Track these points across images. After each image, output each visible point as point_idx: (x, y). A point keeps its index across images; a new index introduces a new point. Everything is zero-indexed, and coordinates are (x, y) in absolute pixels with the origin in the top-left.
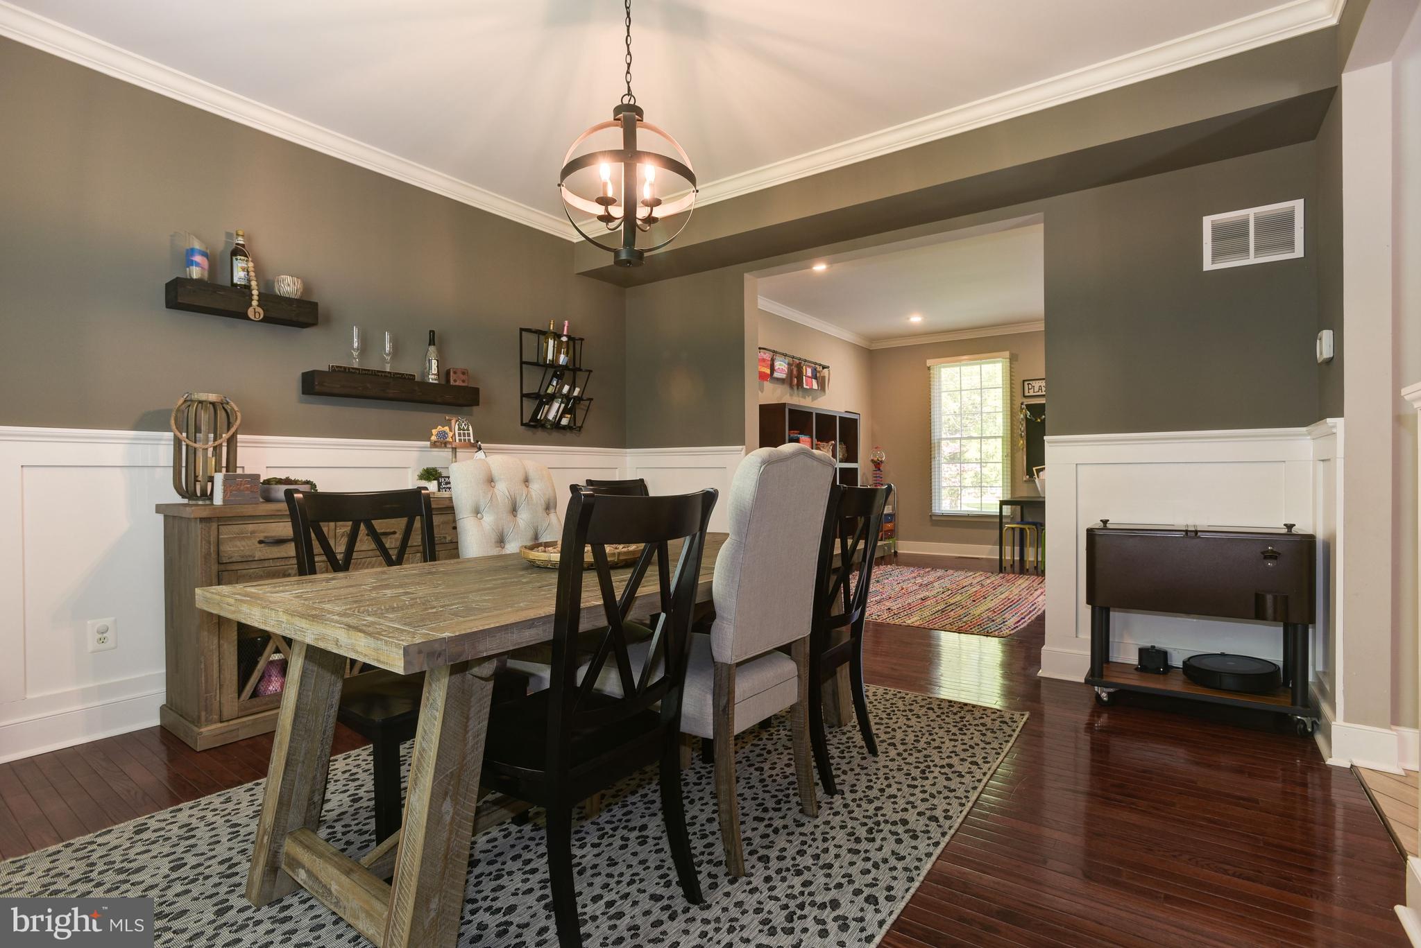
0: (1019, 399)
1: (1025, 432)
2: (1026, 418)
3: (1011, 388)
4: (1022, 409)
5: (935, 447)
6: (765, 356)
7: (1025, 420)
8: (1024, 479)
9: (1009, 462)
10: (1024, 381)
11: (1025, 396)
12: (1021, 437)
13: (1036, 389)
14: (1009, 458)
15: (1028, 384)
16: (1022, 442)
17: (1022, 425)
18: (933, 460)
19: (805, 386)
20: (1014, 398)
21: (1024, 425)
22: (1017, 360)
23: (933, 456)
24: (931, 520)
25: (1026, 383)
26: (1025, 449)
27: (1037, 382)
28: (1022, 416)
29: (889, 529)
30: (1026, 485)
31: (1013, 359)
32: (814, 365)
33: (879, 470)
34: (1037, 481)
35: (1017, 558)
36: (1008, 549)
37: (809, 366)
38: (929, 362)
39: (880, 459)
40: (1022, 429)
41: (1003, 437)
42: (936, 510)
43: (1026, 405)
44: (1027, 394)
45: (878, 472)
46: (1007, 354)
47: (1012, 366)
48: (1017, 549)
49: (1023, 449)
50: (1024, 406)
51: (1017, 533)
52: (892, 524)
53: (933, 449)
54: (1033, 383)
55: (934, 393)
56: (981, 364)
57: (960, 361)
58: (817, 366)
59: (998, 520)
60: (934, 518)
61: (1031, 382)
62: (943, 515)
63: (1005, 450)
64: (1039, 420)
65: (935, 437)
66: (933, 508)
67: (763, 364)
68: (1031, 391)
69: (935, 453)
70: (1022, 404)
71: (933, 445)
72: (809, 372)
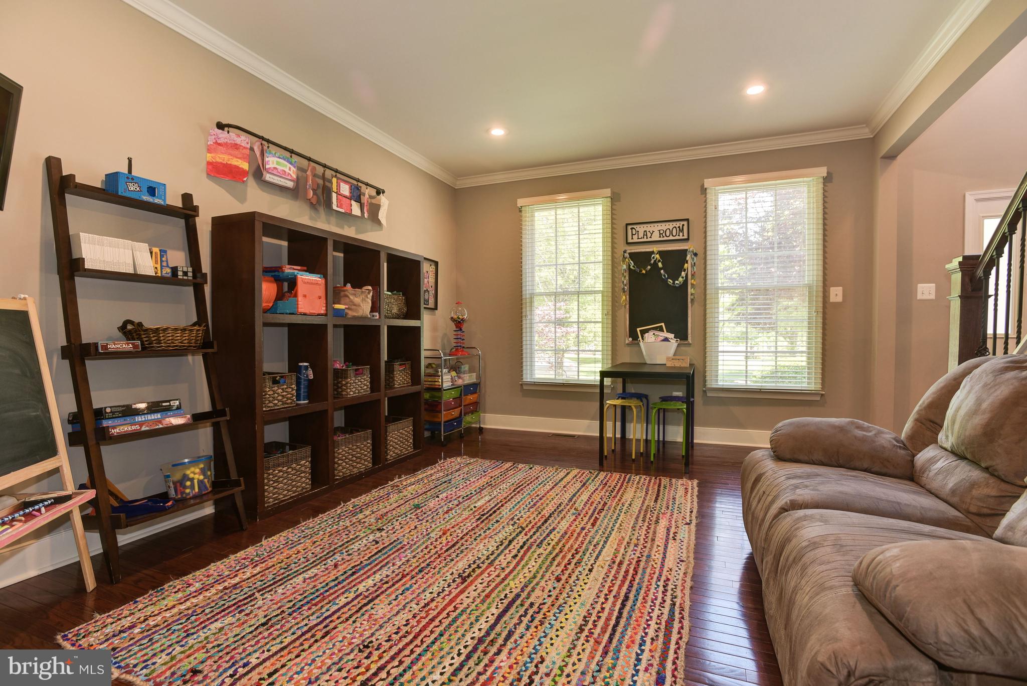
0: (621, 247)
1: (628, 286)
2: (630, 269)
3: (613, 238)
4: (624, 258)
5: (526, 303)
6: (238, 141)
7: (628, 271)
8: (627, 342)
9: (610, 321)
10: (627, 225)
11: (628, 243)
12: (624, 292)
13: (641, 235)
14: (610, 317)
15: (632, 229)
16: (624, 297)
17: (625, 277)
18: (524, 318)
19: (335, 207)
20: (615, 245)
21: (627, 278)
22: (619, 200)
23: (524, 314)
24: (522, 390)
25: (629, 227)
26: (628, 306)
27: (642, 226)
28: (625, 267)
29: (472, 402)
30: (628, 349)
31: (615, 199)
32: (355, 182)
33: (461, 330)
34: (641, 344)
35: (618, 435)
36: (609, 425)
37: (346, 182)
38: (520, 202)
39: (461, 317)
40: (625, 282)
41: (602, 292)
42: (527, 378)
43: (629, 254)
44: (630, 240)
45: (459, 333)
46: (608, 192)
47: (614, 207)
48: (618, 424)
49: (625, 307)
50: (627, 255)
51: (619, 411)
52: (475, 396)
53: (524, 306)
54: (637, 227)
55: (526, 240)
56: (579, 206)
57: (556, 201)
58: (360, 184)
59: (598, 391)
60: (525, 387)
61: (634, 227)
62: (535, 384)
63: (605, 307)
64: (644, 272)
65: (527, 290)
66: (524, 376)
67: (236, 152)
68: (635, 237)
69: (526, 310)
70: (625, 252)
71: (524, 301)
72: (345, 189)
